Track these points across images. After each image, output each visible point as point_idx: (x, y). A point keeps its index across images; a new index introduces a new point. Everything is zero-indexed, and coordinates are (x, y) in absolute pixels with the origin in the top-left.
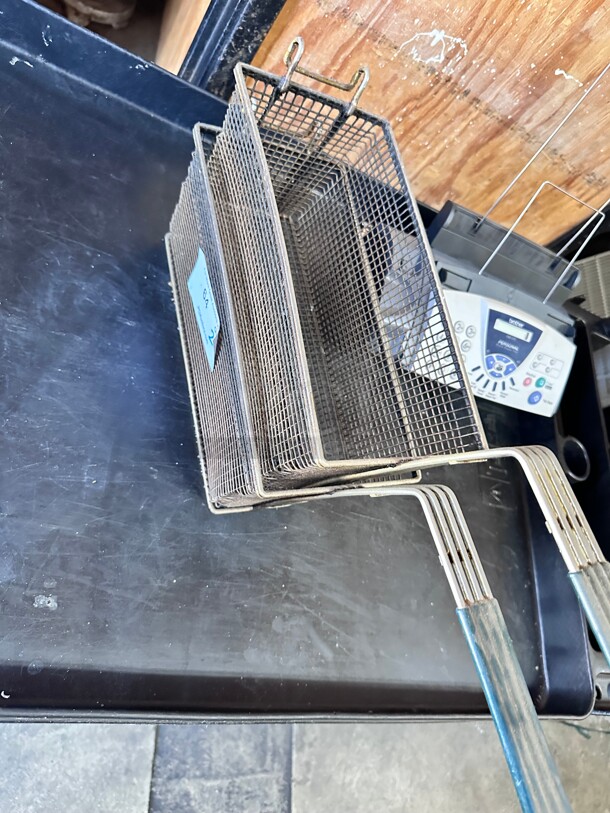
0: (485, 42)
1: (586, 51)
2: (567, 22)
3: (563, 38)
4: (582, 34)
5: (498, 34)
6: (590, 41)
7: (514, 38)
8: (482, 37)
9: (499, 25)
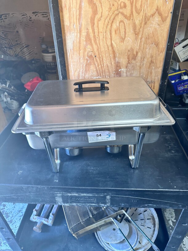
0: (103, 75)
1: (121, 64)
2: (113, 63)
3: (115, 65)
4: (117, 63)
5: (104, 72)
6: (120, 63)
7: (107, 71)
8: (101, 74)
9: (102, 71)
